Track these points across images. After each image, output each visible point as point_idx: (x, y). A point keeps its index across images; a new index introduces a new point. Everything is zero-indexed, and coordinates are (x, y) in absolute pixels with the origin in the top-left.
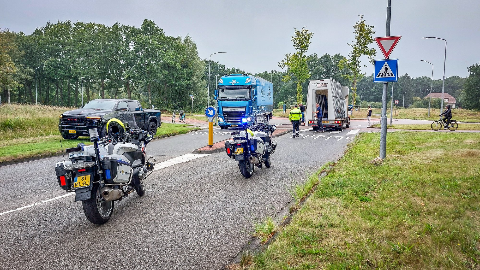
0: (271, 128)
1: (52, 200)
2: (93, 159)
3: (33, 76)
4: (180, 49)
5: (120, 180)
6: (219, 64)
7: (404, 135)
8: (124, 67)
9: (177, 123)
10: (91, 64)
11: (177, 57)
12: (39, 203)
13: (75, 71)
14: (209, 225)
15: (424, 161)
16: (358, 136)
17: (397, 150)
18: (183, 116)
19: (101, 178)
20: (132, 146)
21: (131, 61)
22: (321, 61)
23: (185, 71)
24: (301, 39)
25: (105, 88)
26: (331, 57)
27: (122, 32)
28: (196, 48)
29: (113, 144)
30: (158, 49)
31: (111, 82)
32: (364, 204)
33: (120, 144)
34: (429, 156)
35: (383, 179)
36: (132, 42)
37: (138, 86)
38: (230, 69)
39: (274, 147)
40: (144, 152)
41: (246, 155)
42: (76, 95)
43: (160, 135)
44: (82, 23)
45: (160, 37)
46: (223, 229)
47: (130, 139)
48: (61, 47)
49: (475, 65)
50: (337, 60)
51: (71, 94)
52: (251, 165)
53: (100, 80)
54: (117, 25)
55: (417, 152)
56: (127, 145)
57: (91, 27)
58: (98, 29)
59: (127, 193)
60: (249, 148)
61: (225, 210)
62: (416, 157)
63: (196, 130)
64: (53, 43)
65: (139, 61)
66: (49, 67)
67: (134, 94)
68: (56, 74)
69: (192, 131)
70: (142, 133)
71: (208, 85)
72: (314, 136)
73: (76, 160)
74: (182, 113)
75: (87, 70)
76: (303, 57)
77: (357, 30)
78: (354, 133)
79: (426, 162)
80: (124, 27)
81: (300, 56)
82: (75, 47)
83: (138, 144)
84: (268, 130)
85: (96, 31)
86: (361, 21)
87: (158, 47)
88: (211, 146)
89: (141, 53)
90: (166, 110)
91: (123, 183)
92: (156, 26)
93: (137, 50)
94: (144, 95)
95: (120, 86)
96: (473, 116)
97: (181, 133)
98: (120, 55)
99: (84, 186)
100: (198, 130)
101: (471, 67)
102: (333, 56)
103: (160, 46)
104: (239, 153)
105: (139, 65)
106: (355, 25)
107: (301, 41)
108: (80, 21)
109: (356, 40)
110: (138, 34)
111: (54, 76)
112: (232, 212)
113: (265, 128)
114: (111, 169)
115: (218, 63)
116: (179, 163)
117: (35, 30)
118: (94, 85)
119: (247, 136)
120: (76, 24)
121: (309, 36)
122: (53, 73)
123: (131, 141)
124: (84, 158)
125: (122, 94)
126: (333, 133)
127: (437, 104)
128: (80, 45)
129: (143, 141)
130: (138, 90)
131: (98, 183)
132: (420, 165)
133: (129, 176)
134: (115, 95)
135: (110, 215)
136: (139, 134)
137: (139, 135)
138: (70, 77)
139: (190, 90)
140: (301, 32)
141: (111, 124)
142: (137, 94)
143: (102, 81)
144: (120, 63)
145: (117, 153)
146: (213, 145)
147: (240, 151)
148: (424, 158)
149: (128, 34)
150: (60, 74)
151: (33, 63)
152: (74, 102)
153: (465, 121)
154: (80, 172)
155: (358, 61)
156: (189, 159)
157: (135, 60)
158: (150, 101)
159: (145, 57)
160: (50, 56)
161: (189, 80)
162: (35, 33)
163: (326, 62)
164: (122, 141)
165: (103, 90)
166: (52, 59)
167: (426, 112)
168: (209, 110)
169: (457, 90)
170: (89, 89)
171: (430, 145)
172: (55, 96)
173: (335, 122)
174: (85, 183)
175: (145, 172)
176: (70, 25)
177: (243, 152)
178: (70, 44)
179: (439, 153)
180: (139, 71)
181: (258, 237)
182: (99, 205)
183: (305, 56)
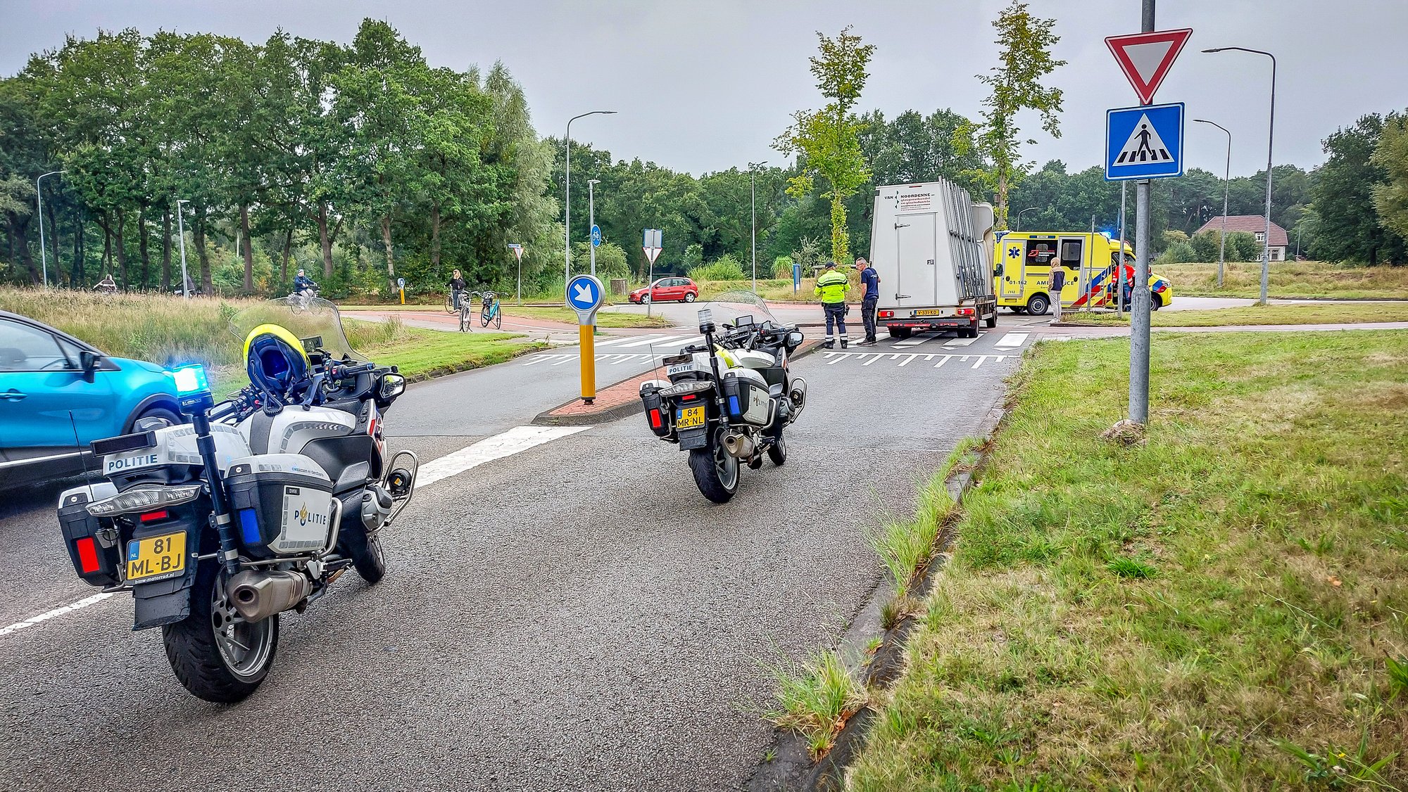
0: (787, 338)
1: (66, 609)
2: (195, 473)
3: (31, 201)
4: (473, 106)
5: (293, 544)
6: (593, 149)
7: (1171, 343)
8: (306, 165)
9: (477, 330)
10: (208, 160)
11: (468, 130)
12: (19, 626)
13: (158, 181)
14: (618, 688)
15: (1270, 425)
16: (1030, 352)
17: (1171, 392)
18: (492, 309)
19: (224, 541)
20: (336, 417)
21: (329, 148)
22: (897, 132)
23: (492, 172)
24: (838, 64)
25: (254, 231)
26: (923, 120)
27: (298, 58)
28: (524, 104)
29: (268, 414)
30: (408, 109)
31: (271, 212)
32: (1136, 588)
33: (291, 414)
34: (1276, 408)
35: (1164, 493)
36: (327, 88)
37: (352, 223)
38: (627, 165)
39: (798, 399)
40: (378, 436)
41: (712, 430)
42: (166, 254)
43: (426, 369)
44: (174, 36)
45: (413, 72)
46: (668, 701)
47: (328, 392)
48: (114, 110)
49: (1343, 132)
50: (941, 129)
51: (151, 253)
52: (731, 462)
53: (237, 207)
54: (281, 38)
55: (1234, 396)
56: (319, 414)
57: (201, 46)
58: (222, 51)
59: (324, 580)
60: (722, 409)
61: (665, 627)
62: (1237, 415)
63: (537, 349)
64: (85, 100)
65: (351, 148)
66: (77, 172)
67: (340, 245)
68: (101, 193)
69: (524, 353)
70: (369, 373)
71: (563, 213)
72: (897, 355)
73: (131, 479)
74: (491, 300)
75: (194, 179)
76: (845, 119)
77: (1004, 33)
78: (1018, 343)
79: (1277, 430)
80: (301, 43)
81: (836, 117)
82: (155, 107)
83: (356, 411)
84: (778, 346)
85: (219, 59)
86: (1015, 6)
87: (406, 103)
88: (589, 401)
89: (358, 122)
90: (442, 293)
91: (306, 554)
92: (398, 39)
93: (344, 112)
94: (371, 251)
95: (299, 223)
96: (1350, 282)
97: (491, 360)
98: (292, 131)
99: (165, 574)
100: (542, 349)
101: (1331, 136)
102: (931, 118)
103: (413, 99)
104: (690, 424)
105: (354, 157)
106: (998, 18)
107: (839, 73)
108: (168, 31)
109: (1003, 64)
110: (346, 64)
111: (94, 199)
112: (689, 633)
113: (767, 338)
114: (258, 507)
115: (589, 146)
116: (493, 461)
117: (30, 63)
118: (219, 224)
119: (716, 369)
120: (154, 38)
121: (863, 55)
122: (91, 190)
123: (330, 400)
124: (159, 473)
125: (305, 248)
126: (952, 346)
127: (1234, 247)
128: (171, 101)
129: (372, 400)
130: (352, 234)
131: (215, 558)
132: (1264, 441)
133: (326, 527)
134: (283, 251)
135: (267, 667)
136: (357, 376)
137: (356, 380)
138: (143, 202)
139: (509, 231)
140: (838, 44)
141: (257, 346)
142: (350, 248)
143: (242, 212)
144: (295, 154)
145: (283, 448)
146: (594, 398)
147: (692, 417)
148: (1264, 416)
149: (314, 64)
150: (113, 191)
151: (29, 161)
152: (160, 276)
153: (1328, 296)
154: (146, 523)
155: (1012, 127)
156: (523, 444)
157: (341, 142)
158: (391, 267)
159: (369, 135)
160: (79, 139)
161: (506, 199)
162: (29, 71)
163: (909, 134)
164: (298, 401)
165: (246, 239)
166: (86, 148)
167: (1212, 273)
168: (578, 287)
169: (1291, 208)
170: (206, 236)
171: (1263, 374)
172: (102, 259)
173: (959, 313)
174: (166, 560)
175: (385, 504)
176: (136, 43)
177: (703, 420)
178: (139, 102)
179: (1304, 398)
180: (353, 174)
181: (795, 730)
182: (224, 634)
183: (853, 117)
